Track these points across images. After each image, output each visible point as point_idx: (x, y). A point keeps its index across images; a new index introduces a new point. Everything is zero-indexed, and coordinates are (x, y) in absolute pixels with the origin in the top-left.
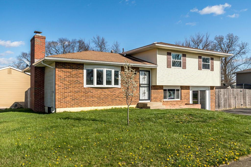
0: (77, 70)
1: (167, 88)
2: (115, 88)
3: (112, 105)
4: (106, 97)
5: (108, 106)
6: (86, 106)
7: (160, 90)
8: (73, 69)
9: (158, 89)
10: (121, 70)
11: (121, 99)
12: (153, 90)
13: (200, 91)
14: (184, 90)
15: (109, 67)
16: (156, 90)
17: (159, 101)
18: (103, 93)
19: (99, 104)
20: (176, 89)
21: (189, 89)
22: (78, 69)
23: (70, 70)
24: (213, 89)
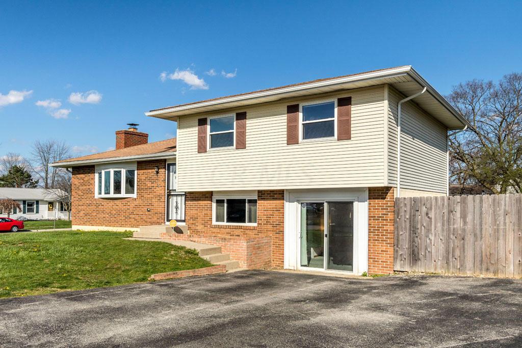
0: (89, 175)
1: (225, 198)
2: (128, 198)
3: (125, 226)
4: (119, 212)
5: (120, 226)
6: (97, 224)
7: (204, 202)
8: (86, 173)
9: (200, 200)
10: (137, 167)
11: (137, 217)
12: (189, 202)
13: (329, 203)
14: (266, 202)
15: (117, 166)
16: (196, 202)
17: (202, 224)
18: (115, 207)
19: (109, 223)
20: (247, 198)
21: (283, 199)
22: (90, 173)
23: (82, 176)
24: (385, 198)
